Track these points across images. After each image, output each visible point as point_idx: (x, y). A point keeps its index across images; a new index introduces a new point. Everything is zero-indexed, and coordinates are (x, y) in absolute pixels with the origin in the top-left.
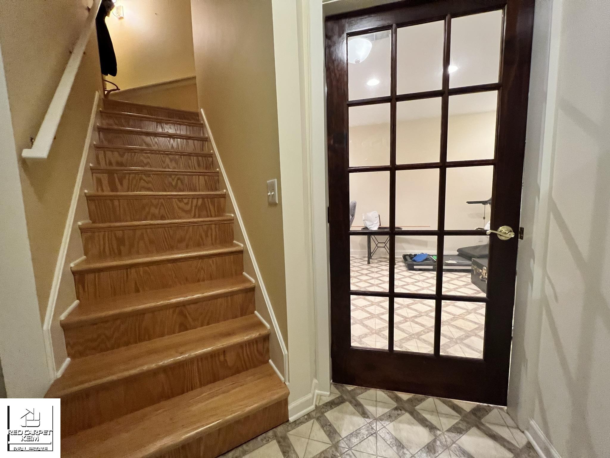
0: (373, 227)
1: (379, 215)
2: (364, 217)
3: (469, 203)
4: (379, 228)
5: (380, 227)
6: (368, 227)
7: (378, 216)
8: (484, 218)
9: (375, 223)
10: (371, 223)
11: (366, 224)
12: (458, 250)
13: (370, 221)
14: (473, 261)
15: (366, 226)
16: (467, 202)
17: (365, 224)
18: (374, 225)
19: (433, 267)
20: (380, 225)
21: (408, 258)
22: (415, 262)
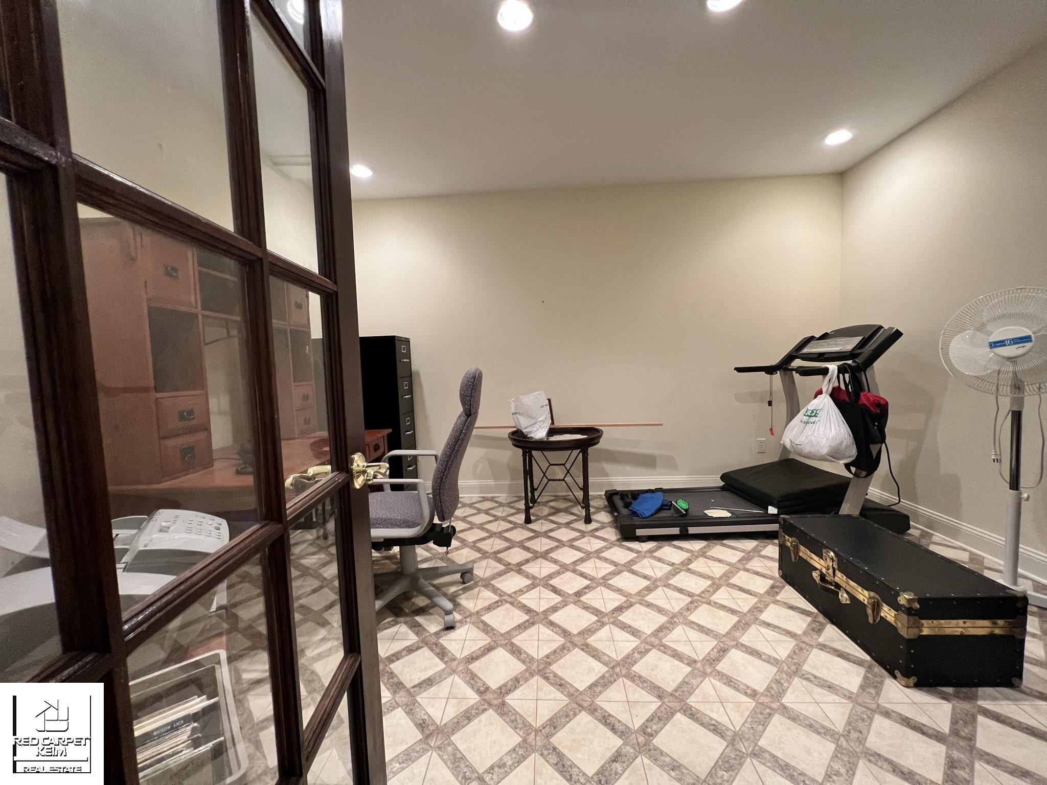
0: (535, 431)
1: (549, 400)
2: (513, 406)
3: (740, 370)
4: (552, 432)
5: (553, 426)
6: (523, 431)
7: (547, 402)
8: (770, 403)
9: (541, 419)
10: (533, 421)
11: (519, 423)
12: (723, 477)
13: (530, 416)
14: (782, 522)
15: (519, 428)
16: (736, 369)
17: (517, 423)
18: (537, 426)
19: (681, 531)
20: (553, 423)
21: (617, 499)
22: (638, 516)
